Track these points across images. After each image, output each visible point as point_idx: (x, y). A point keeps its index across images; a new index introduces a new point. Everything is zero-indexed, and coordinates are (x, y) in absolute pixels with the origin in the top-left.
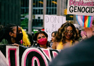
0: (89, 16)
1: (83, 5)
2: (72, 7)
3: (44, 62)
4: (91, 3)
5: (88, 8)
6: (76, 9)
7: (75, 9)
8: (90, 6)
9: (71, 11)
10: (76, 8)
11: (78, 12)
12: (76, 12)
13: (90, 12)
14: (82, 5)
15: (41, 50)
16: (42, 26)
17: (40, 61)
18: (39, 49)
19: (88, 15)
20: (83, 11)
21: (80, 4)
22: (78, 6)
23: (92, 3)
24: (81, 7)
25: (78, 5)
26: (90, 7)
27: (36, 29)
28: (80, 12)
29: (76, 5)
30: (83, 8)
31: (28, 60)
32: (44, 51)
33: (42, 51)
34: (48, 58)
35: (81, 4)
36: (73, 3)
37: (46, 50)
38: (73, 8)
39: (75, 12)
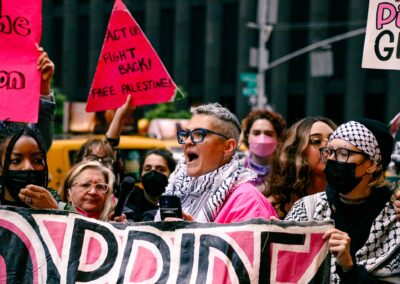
36: (394, 14)
38: (392, 40)
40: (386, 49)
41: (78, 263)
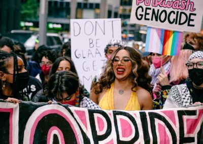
0: (174, 32)
1: (164, 5)
2: (140, 9)
3: (75, 139)
4: (180, 4)
5: (173, 13)
6: (148, 14)
7: (146, 14)
8: (178, 10)
9: (140, 17)
10: (148, 11)
11: (152, 20)
12: (148, 19)
13: (176, 23)
14: (161, 5)
15: (70, 111)
16: (68, 16)
17: (65, 137)
18: (66, 108)
19: (172, 29)
20: (162, 19)
21: (157, 3)
22: (152, 8)
23: (183, 4)
24: (158, 10)
25: (153, 5)
26: (178, 12)
27: (54, 23)
28: (157, 20)
29: (149, 4)
30: (164, 13)
31: (38, 135)
32: (77, 112)
33: (72, 114)
34: (85, 130)
35: (159, 3)
37: (80, 111)
38: (143, 11)
39: (146, 19)
40: (140, 15)
41: (96, 131)
